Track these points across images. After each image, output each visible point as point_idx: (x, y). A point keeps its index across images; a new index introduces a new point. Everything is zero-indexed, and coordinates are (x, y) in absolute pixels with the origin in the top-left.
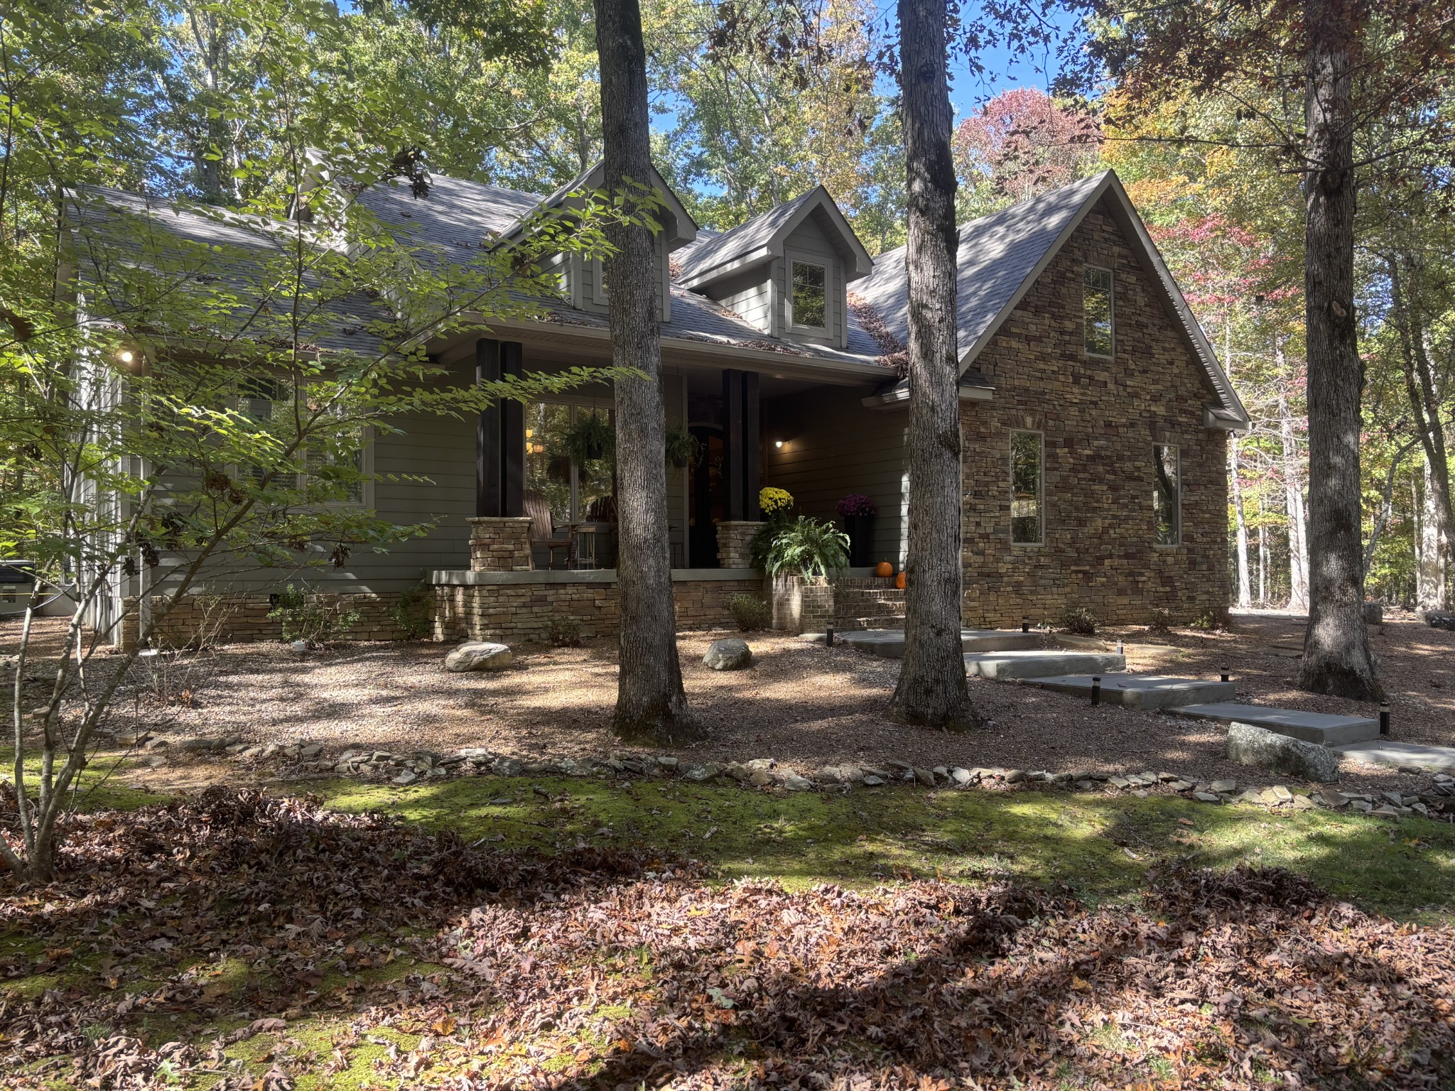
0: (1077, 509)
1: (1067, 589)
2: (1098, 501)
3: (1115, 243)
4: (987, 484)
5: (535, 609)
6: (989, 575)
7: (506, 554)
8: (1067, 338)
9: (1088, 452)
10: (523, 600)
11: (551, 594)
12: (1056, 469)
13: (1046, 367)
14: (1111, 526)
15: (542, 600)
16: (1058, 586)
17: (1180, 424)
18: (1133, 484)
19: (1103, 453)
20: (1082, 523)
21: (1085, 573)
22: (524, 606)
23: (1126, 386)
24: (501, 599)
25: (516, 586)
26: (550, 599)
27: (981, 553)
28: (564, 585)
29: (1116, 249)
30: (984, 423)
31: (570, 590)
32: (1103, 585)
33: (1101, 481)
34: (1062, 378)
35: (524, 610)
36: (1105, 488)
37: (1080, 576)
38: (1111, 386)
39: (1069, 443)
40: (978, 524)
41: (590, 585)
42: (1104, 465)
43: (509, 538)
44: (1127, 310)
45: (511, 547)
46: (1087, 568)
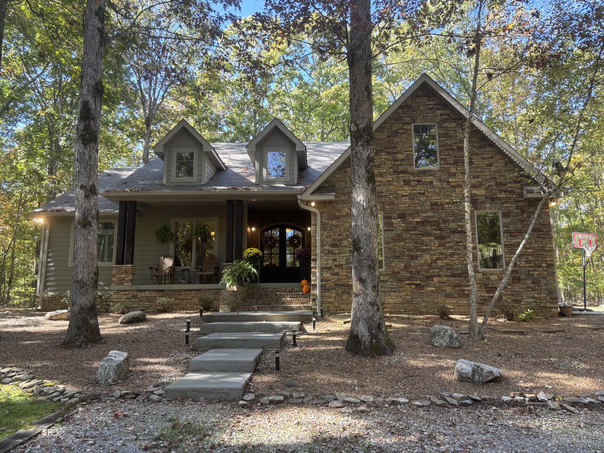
0: (409, 250)
1: (402, 294)
2: (427, 245)
3: (438, 109)
4: (340, 240)
5: (132, 300)
6: (342, 285)
7: (122, 279)
8: (399, 163)
9: (418, 220)
10: (128, 296)
11: (139, 295)
12: (392, 230)
13: (382, 179)
14: (438, 259)
15: (135, 297)
16: (395, 292)
17: (499, 198)
18: (457, 235)
19: (430, 219)
20: (414, 258)
21: (417, 285)
22: (128, 298)
23: (449, 183)
24: (119, 296)
25: (125, 291)
26: (139, 296)
27: (337, 274)
28: (145, 291)
29: (439, 112)
30: (339, 211)
31: (147, 293)
32: (432, 291)
33: (429, 235)
34: (395, 183)
35: (128, 300)
36: (433, 238)
37: (413, 286)
38: (436, 183)
39: (402, 216)
40: (335, 260)
41: (155, 291)
42: (431, 226)
43: (124, 273)
44: (449, 142)
45: (124, 276)
46: (419, 282)
